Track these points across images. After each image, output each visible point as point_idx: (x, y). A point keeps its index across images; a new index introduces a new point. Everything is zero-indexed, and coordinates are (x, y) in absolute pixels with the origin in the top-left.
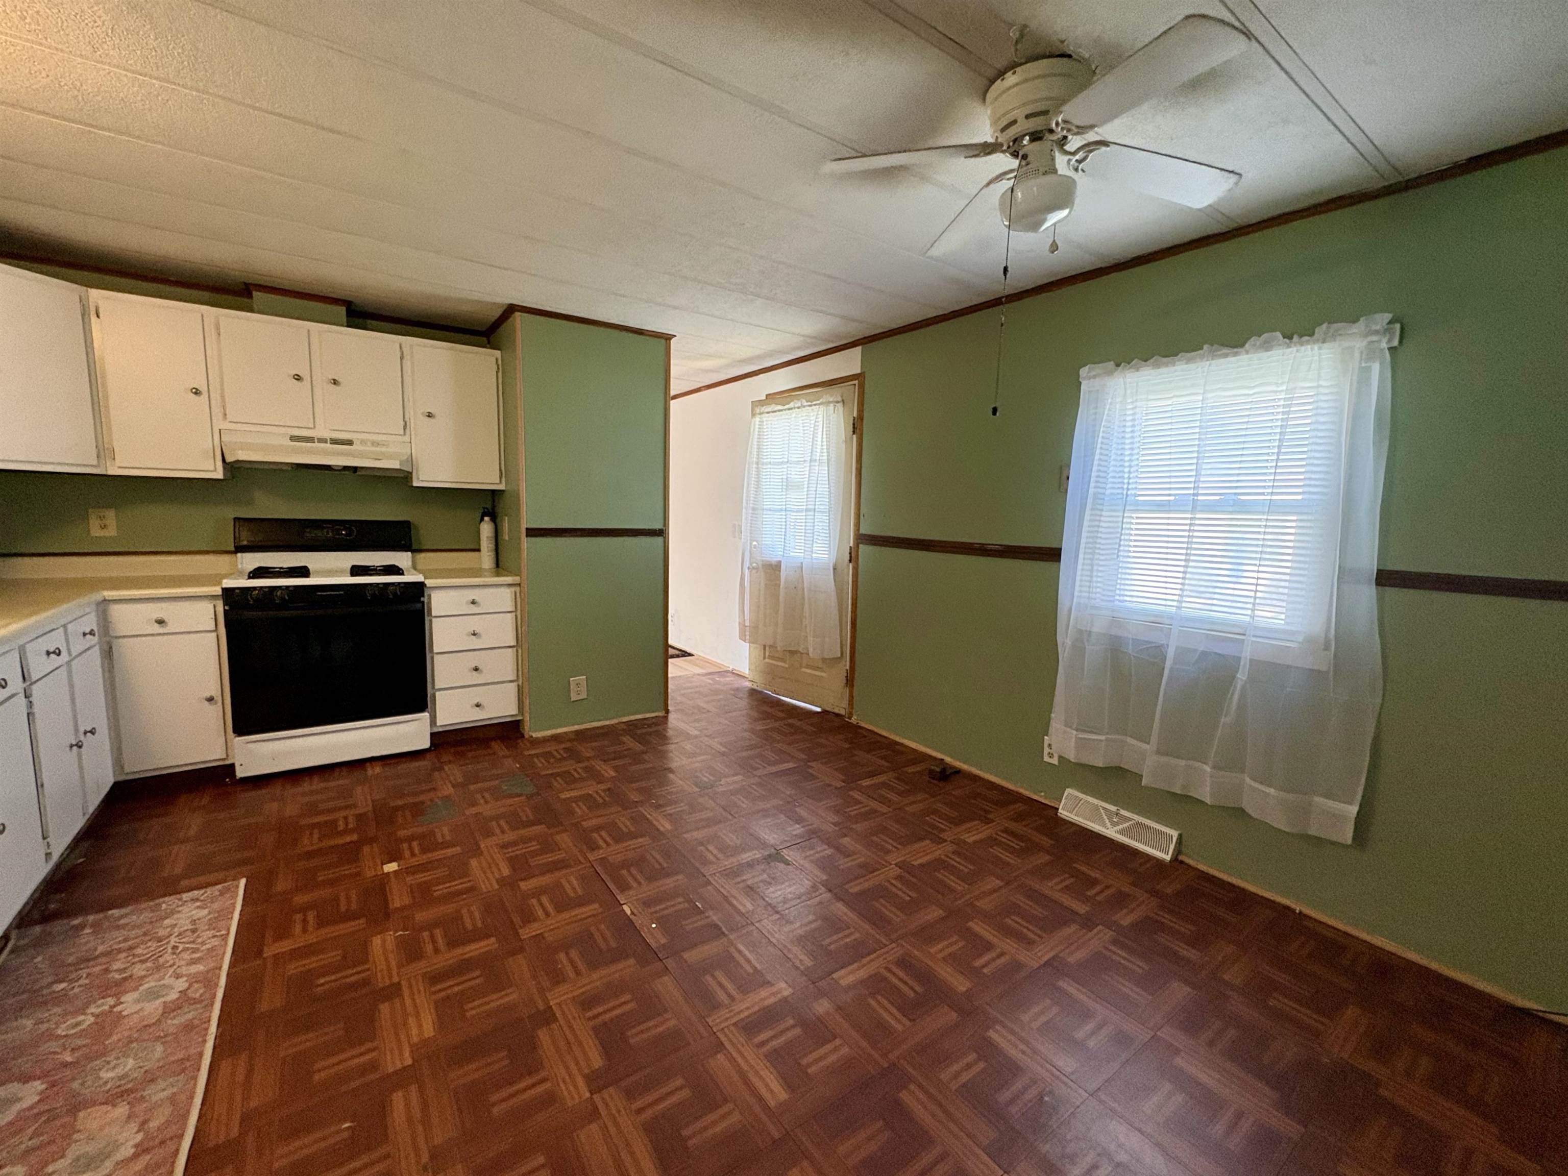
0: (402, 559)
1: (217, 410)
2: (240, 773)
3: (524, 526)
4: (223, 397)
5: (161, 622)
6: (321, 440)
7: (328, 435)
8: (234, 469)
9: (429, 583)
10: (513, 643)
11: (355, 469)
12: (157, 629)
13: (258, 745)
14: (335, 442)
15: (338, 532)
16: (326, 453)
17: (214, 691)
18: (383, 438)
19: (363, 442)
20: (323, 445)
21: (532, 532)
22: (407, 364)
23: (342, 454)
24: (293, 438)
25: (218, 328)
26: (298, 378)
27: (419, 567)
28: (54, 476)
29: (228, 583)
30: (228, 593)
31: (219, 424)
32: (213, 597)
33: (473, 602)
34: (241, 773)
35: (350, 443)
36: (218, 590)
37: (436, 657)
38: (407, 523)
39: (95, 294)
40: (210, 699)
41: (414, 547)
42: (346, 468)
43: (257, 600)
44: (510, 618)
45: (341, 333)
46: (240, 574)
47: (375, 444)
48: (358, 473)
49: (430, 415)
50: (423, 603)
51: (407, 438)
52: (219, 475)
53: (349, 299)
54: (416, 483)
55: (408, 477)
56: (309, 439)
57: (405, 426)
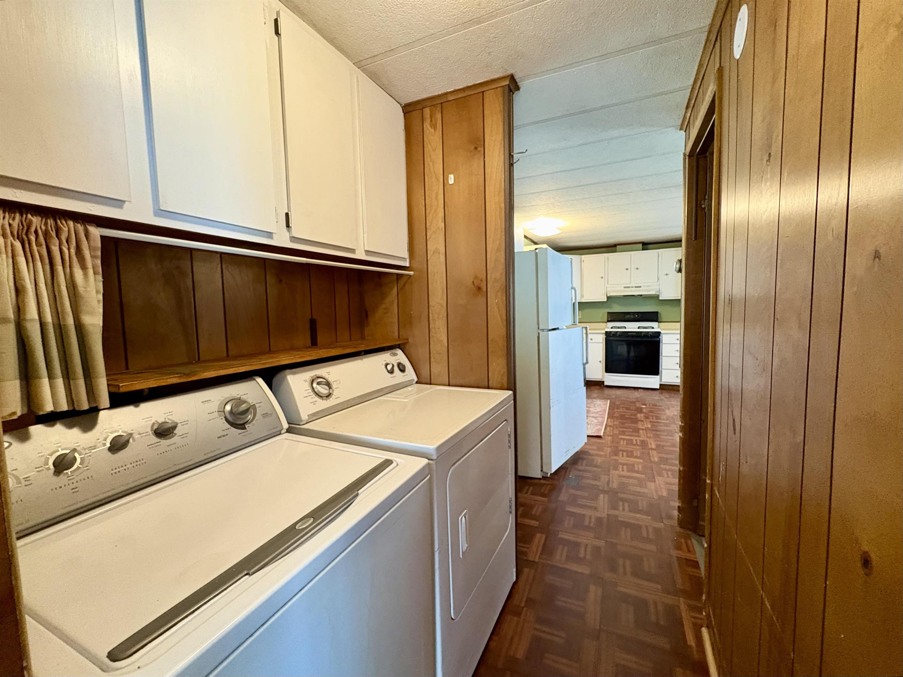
0: (654, 324)
1: (606, 282)
2: (606, 384)
4: (608, 278)
6: (632, 287)
7: (634, 285)
8: (608, 298)
9: (662, 332)
11: (641, 295)
13: (611, 377)
14: (636, 287)
15: (634, 316)
16: (633, 291)
17: (601, 359)
18: (651, 284)
19: (644, 286)
20: (632, 289)
22: (660, 258)
23: (638, 291)
24: (625, 287)
25: (608, 259)
26: (627, 269)
27: (660, 327)
29: (606, 330)
30: (606, 332)
31: (607, 286)
32: (603, 333)
33: (677, 339)
35: (640, 287)
36: (604, 332)
37: (663, 358)
38: (657, 313)
39: (583, 256)
40: (600, 362)
41: (659, 320)
42: (638, 295)
43: (613, 335)
45: (640, 253)
46: (608, 328)
47: (648, 286)
48: (642, 296)
49: (666, 274)
50: (660, 339)
51: (658, 283)
52: (605, 300)
53: (642, 241)
54: (660, 298)
55: (658, 296)
56: (629, 287)
57: (658, 279)
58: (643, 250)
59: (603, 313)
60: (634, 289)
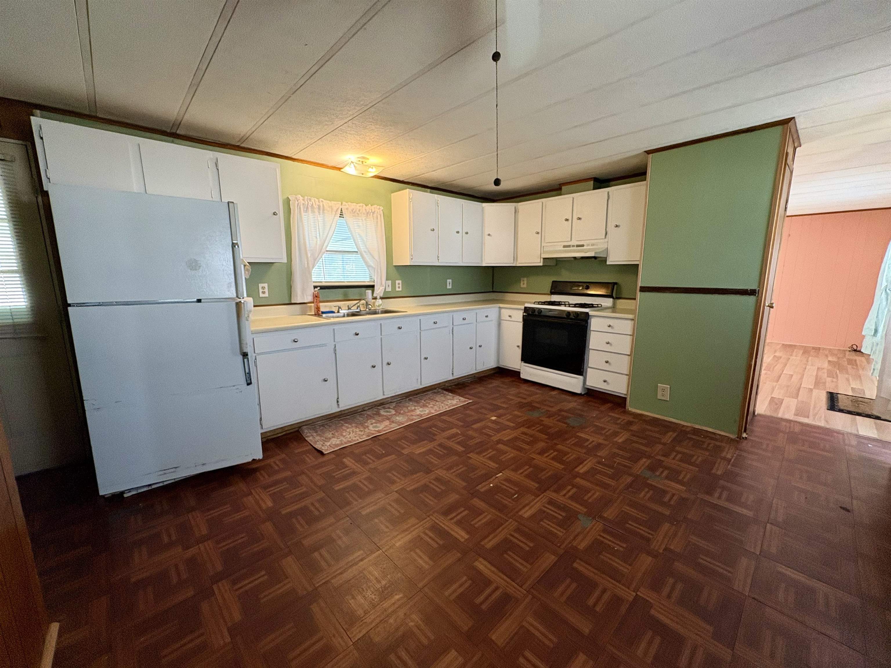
1: (543, 239)
3: (640, 284)
4: (545, 233)
5: (510, 316)
6: (573, 246)
7: (575, 243)
8: (546, 261)
9: (591, 313)
10: (629, 353)
12: (509, 318)
13: (526, 367)
14: (578, 246)
16: (574, 251)
18: (596, 241)
19: (588, 245)
20: (573, 248)
21: (643, 289)
22: (610, 201)
23: (581, 251)
24: (564, 247)
26: (567, 220)
28: (516, 268)
29: (527, 305)
30: (526, 309)
31: (543, 244)
32: (521, 309)
33: (609, 326)
34: (522, 376)
35: (583, 246)
36: (523, 307)
37: (590, 351)
39: (519, 205)
42: (583, 258)
44: (629, 339)
45: (585, 195)
47: (594, 245)
49: (617, 226)
50: (587, 323)
51: (606, 240)
52: (541, 264)
53: (593, 176)
54: (608, 263)
55: (604, 260)
56: (569, 246)
57: (606, 234)
58: (594, 189)
59: (547, 282)
60: (575, 248)
